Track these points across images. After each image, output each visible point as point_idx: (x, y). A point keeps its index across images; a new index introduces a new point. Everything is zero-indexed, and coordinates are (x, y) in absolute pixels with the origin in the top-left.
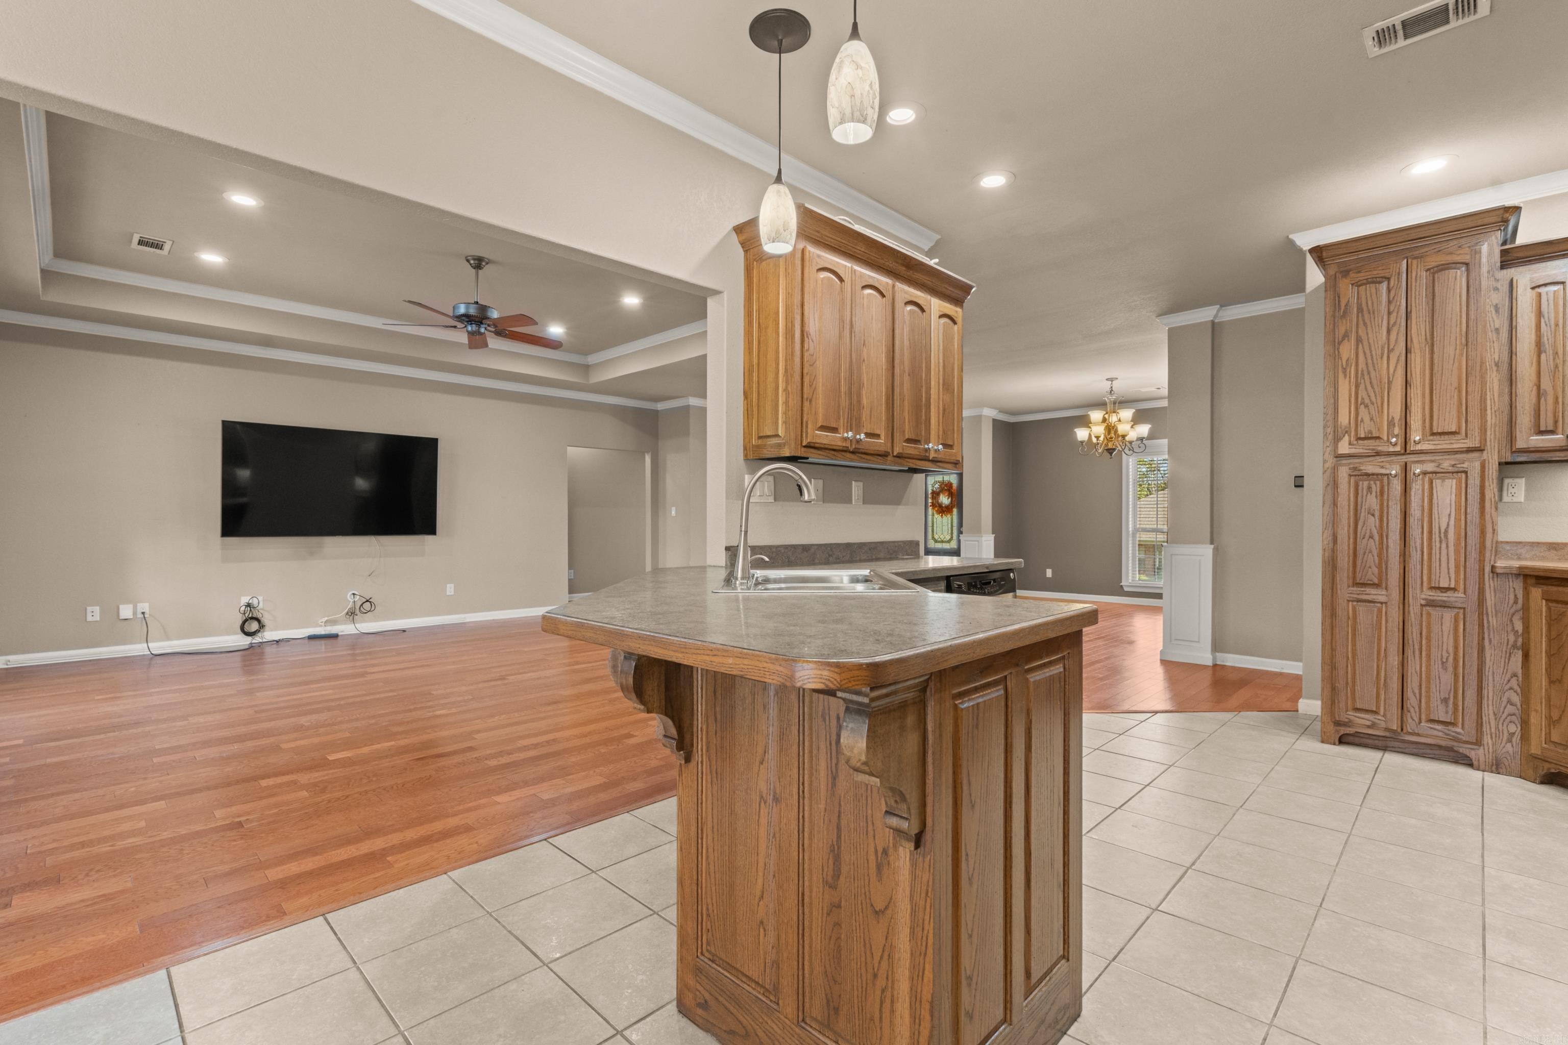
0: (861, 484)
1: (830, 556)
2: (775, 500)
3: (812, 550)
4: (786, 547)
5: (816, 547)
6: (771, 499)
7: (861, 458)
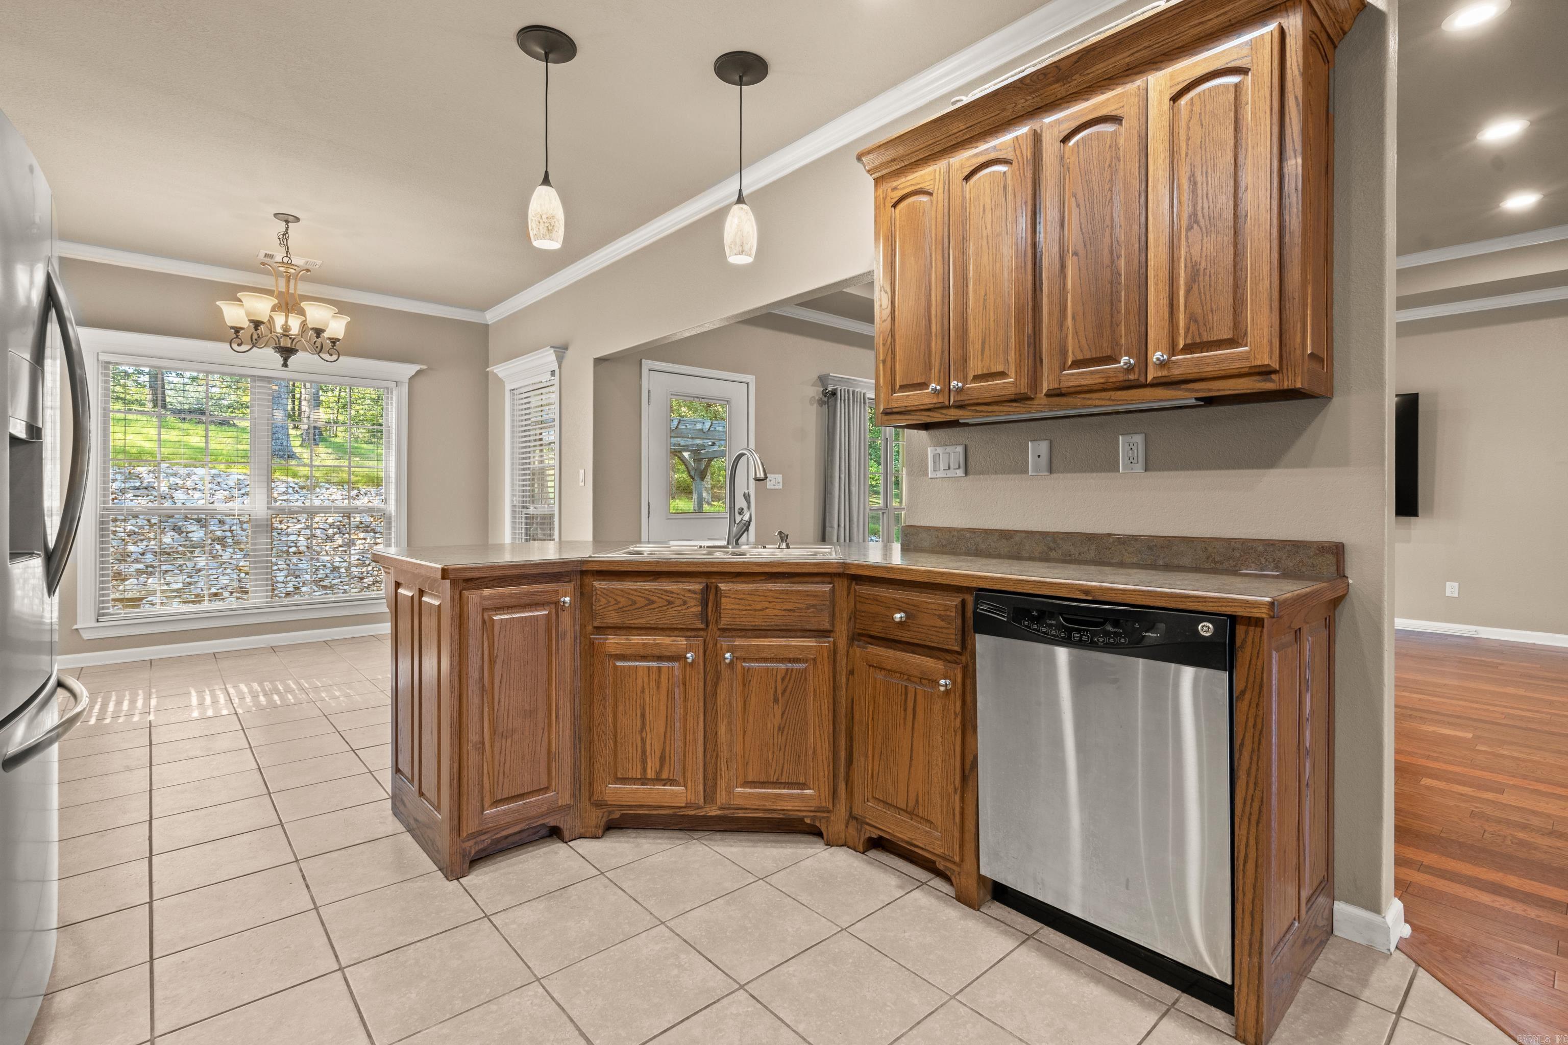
0: (1139, 439)
1: (1051, 549)
2: (966, 473)
3: (1017, 538)
4: (973, 531)
5: (1024, 535)
6: (960, 473)
7: (976, 411)
